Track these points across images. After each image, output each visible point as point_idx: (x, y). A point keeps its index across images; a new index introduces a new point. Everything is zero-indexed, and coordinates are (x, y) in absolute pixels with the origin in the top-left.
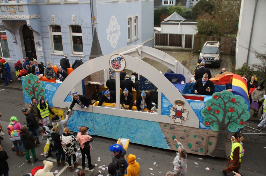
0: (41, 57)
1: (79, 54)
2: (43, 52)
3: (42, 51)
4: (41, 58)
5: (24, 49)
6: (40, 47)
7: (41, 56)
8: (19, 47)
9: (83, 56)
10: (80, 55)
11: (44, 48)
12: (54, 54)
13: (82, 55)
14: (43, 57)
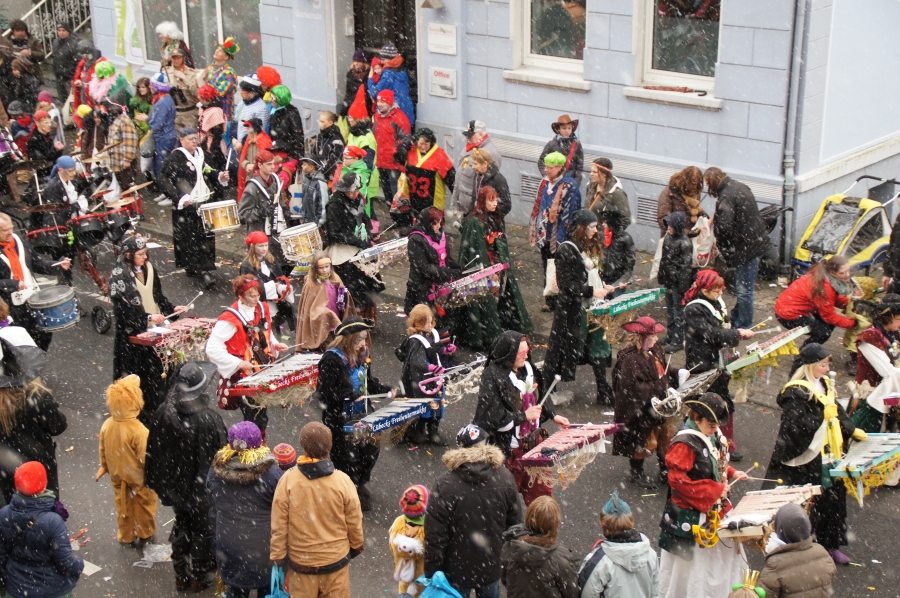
0: (444, 88)
1: (685, 90)
2: (458, 61)
3: (452, 51)
4: (442, 93)
5: (350, 31)
6: (446, 27)
7: (447, 83)
8: (318, 17)
9: (710, 100)
10: (692, 98)
11: (467, 34)
12: (524, 74)
13: (704, 93)
14: (459, 93)
